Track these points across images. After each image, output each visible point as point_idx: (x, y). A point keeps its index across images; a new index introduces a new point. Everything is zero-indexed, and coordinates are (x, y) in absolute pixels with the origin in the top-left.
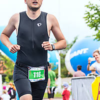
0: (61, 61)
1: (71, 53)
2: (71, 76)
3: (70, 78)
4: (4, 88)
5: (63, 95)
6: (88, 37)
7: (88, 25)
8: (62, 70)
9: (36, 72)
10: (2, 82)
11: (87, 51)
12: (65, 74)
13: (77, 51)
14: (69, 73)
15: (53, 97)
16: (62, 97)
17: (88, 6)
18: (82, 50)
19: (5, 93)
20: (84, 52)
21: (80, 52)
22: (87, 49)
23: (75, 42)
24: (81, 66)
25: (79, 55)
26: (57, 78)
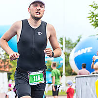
0: (65, 60)
1: (75, 52)
2: (75, 74)
3: (75, 77)
4: (10, 86)
5: (67, 93)
6: (91, 36)
7: (92, 25)
8: (67, 68)
9: (36, 76)
10: (7, 80)
11: (91, 50)
12: (70, 72)
13: (81, 50)
14: (73, 72)
15: (57, 95)
16: (66, 94)
17: (92, 6)
18: (86, 49)
19: (11, 90)
20: (88, 51)
21: (84, 51)
22: (91, 48)
23: (79, 41)
24: (86, 65)
25: (83, 53)
26: (62, 76)
